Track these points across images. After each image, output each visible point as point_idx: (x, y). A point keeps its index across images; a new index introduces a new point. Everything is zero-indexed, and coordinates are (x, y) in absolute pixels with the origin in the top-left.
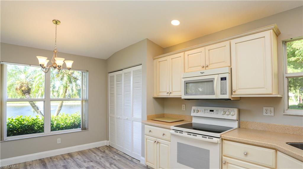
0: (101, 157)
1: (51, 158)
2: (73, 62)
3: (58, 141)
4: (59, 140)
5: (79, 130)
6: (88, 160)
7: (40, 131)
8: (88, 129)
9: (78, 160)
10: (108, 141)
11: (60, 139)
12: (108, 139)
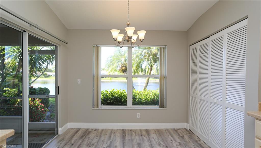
0: (178, 144)
1: (131, 130)
3: (138, 115)
6: (163, 144)
7: (124, 104)
8: (166, 107)
9: (153, 139)
10: (189, 125)
12: (188, 122)
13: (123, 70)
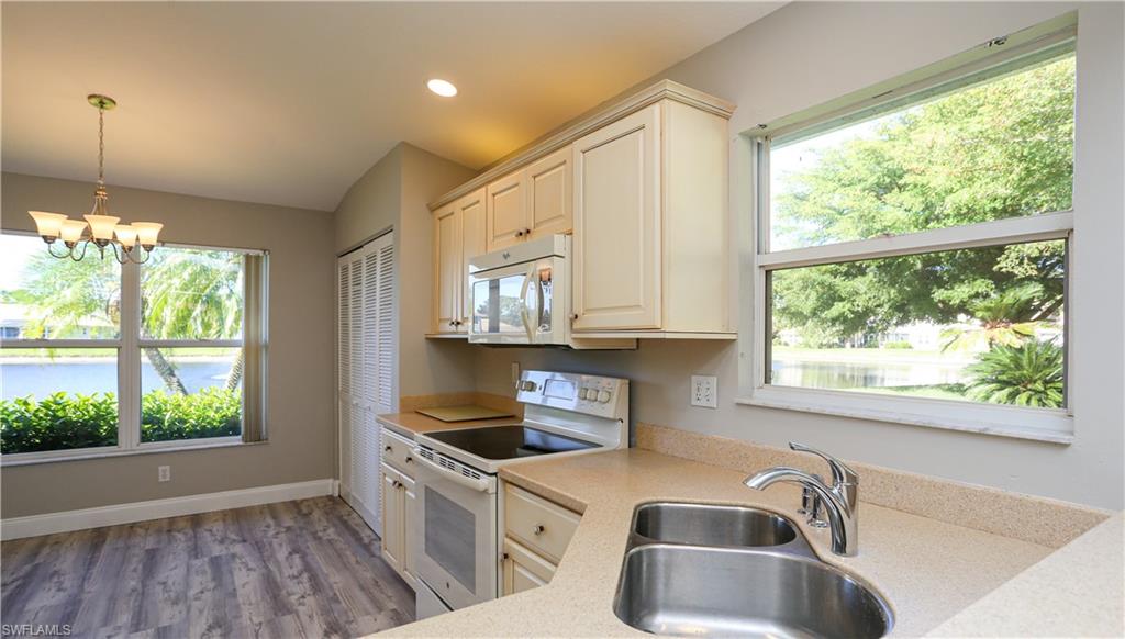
0: (284, 530)
2: (161, 226)
3: (161, 474)
4: (164, 471)
5: (236, 440)
6: (235, 538)
8: (267, 439)
10: (337, 482)
11: (168, 467)
12: (336, 477)
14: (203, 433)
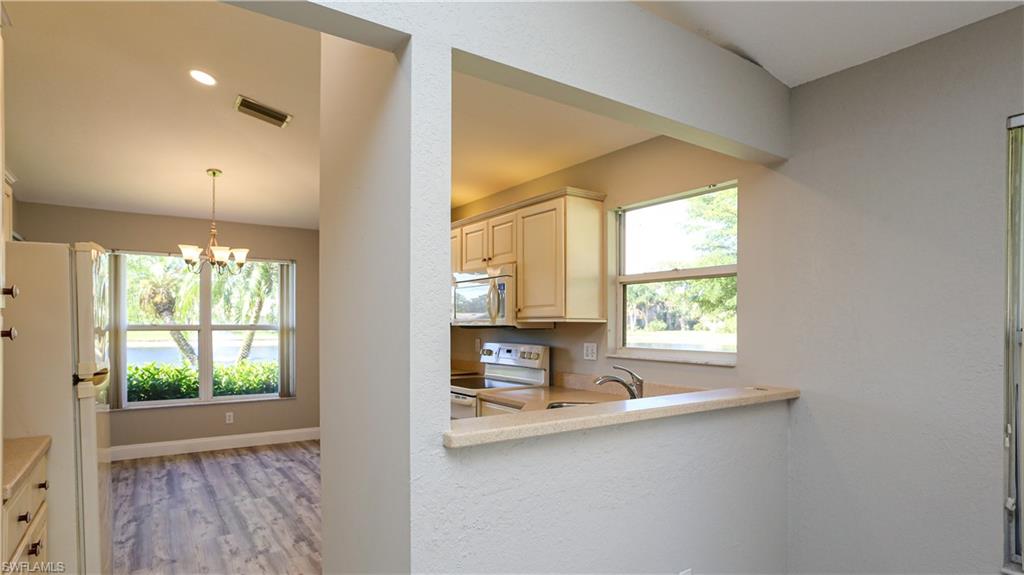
1: (211, 453)
3: (227, 418)
4: (229, 416)
5: (275, 396)
6: (286, 459)
7: (190, 396)
8: (296, 396)
9: (265, 457)
11: (231, 414)
13: (156, 304)
14: (248, 392)
